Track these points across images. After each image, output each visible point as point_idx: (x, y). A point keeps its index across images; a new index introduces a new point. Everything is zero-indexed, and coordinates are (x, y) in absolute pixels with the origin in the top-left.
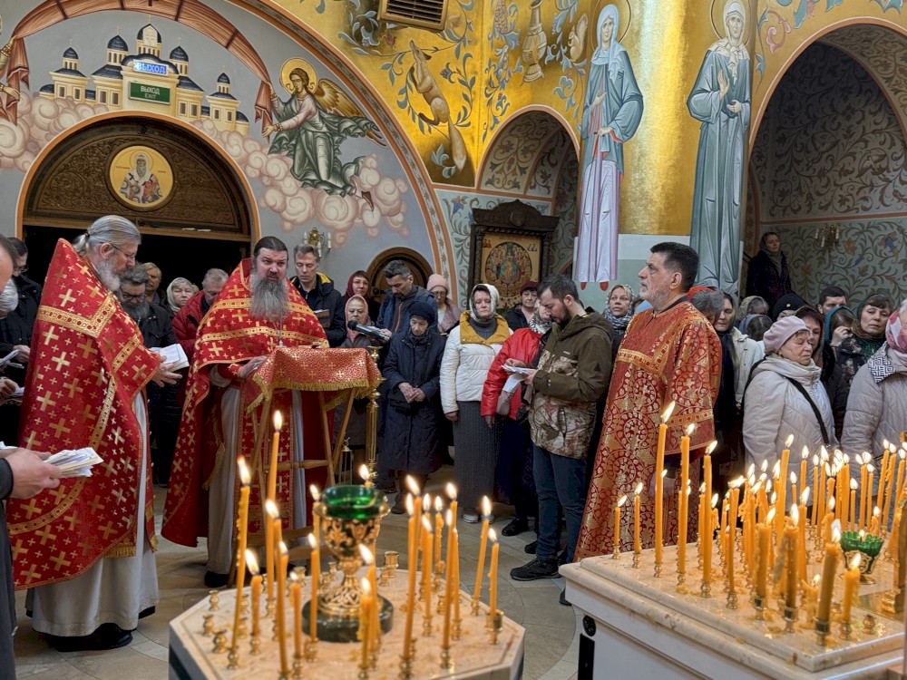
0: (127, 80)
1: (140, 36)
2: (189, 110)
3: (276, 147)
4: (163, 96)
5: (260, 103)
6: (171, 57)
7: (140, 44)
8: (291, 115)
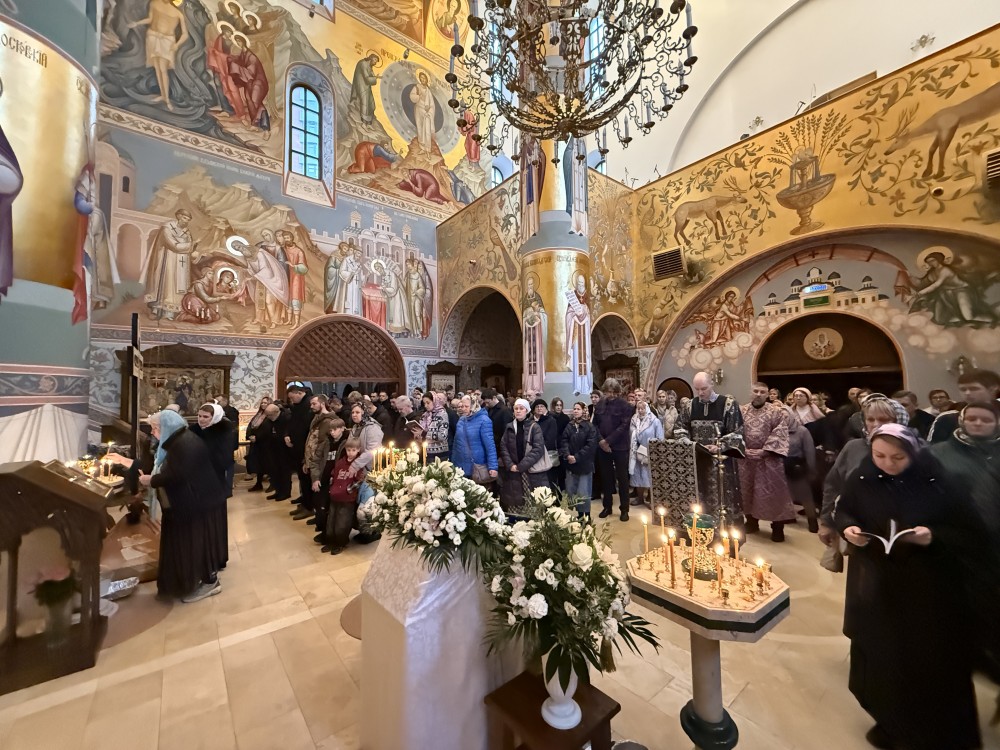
0: (802, 299)
1: (809, 275)
2: (843, 303)
3: (916, 308)
4: (825, 300)
5: (899, 284)
6: (829, 279)
7: (809, 279)
8: (930, 283)
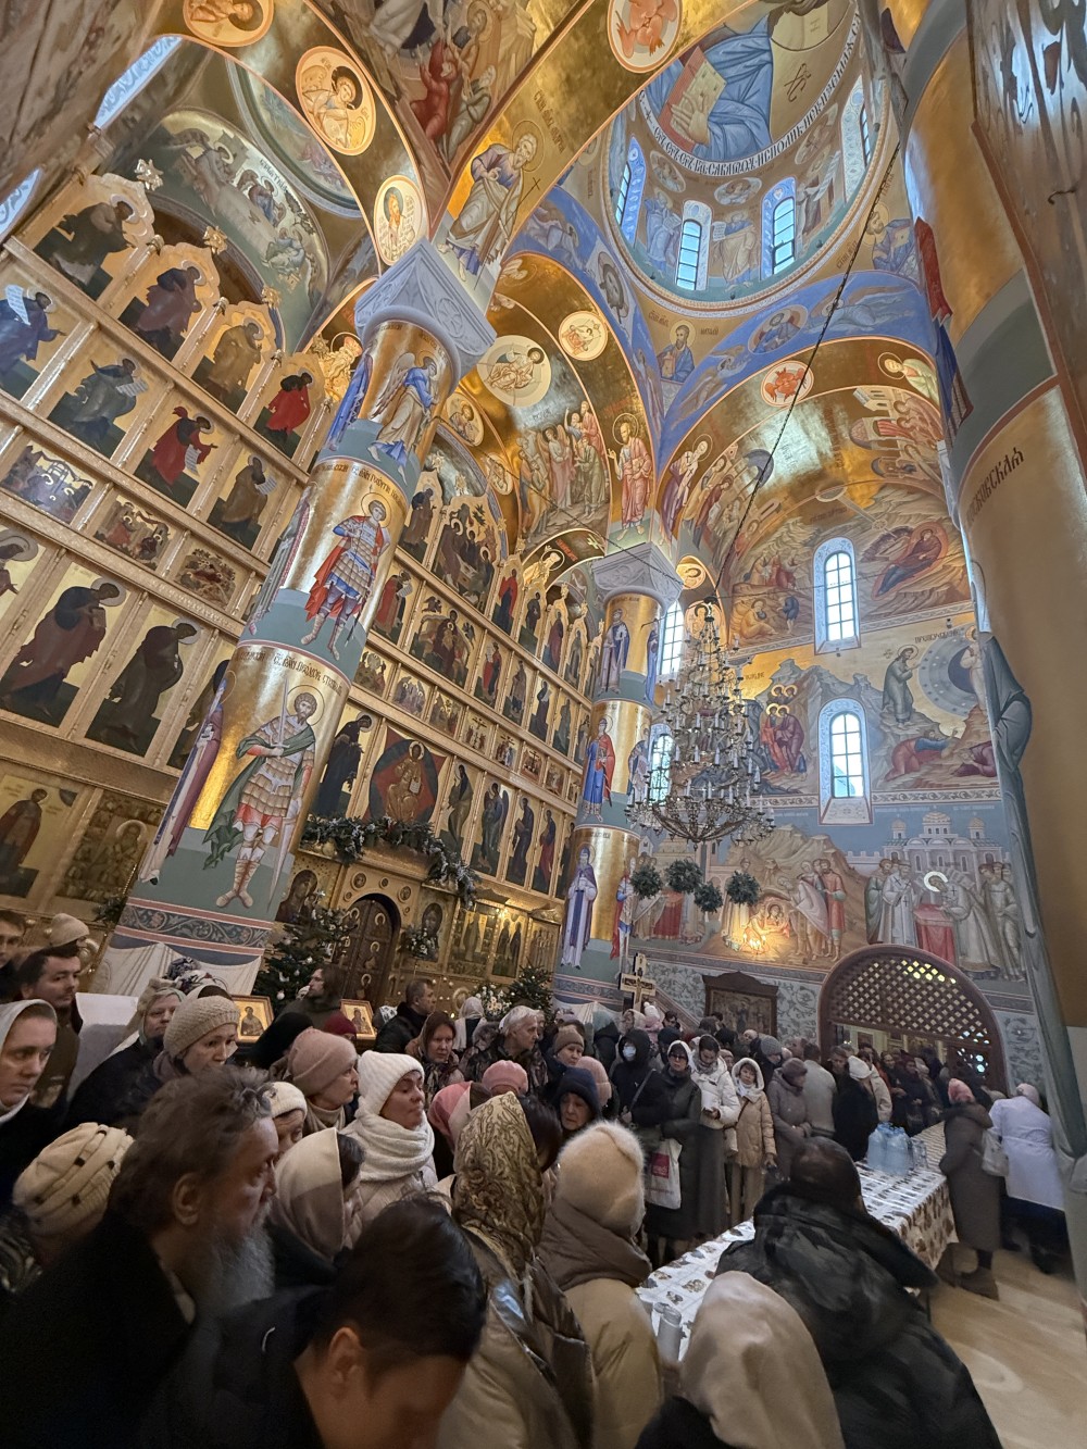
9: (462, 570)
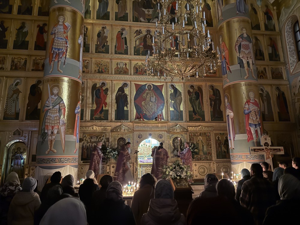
9: (146, 13)
